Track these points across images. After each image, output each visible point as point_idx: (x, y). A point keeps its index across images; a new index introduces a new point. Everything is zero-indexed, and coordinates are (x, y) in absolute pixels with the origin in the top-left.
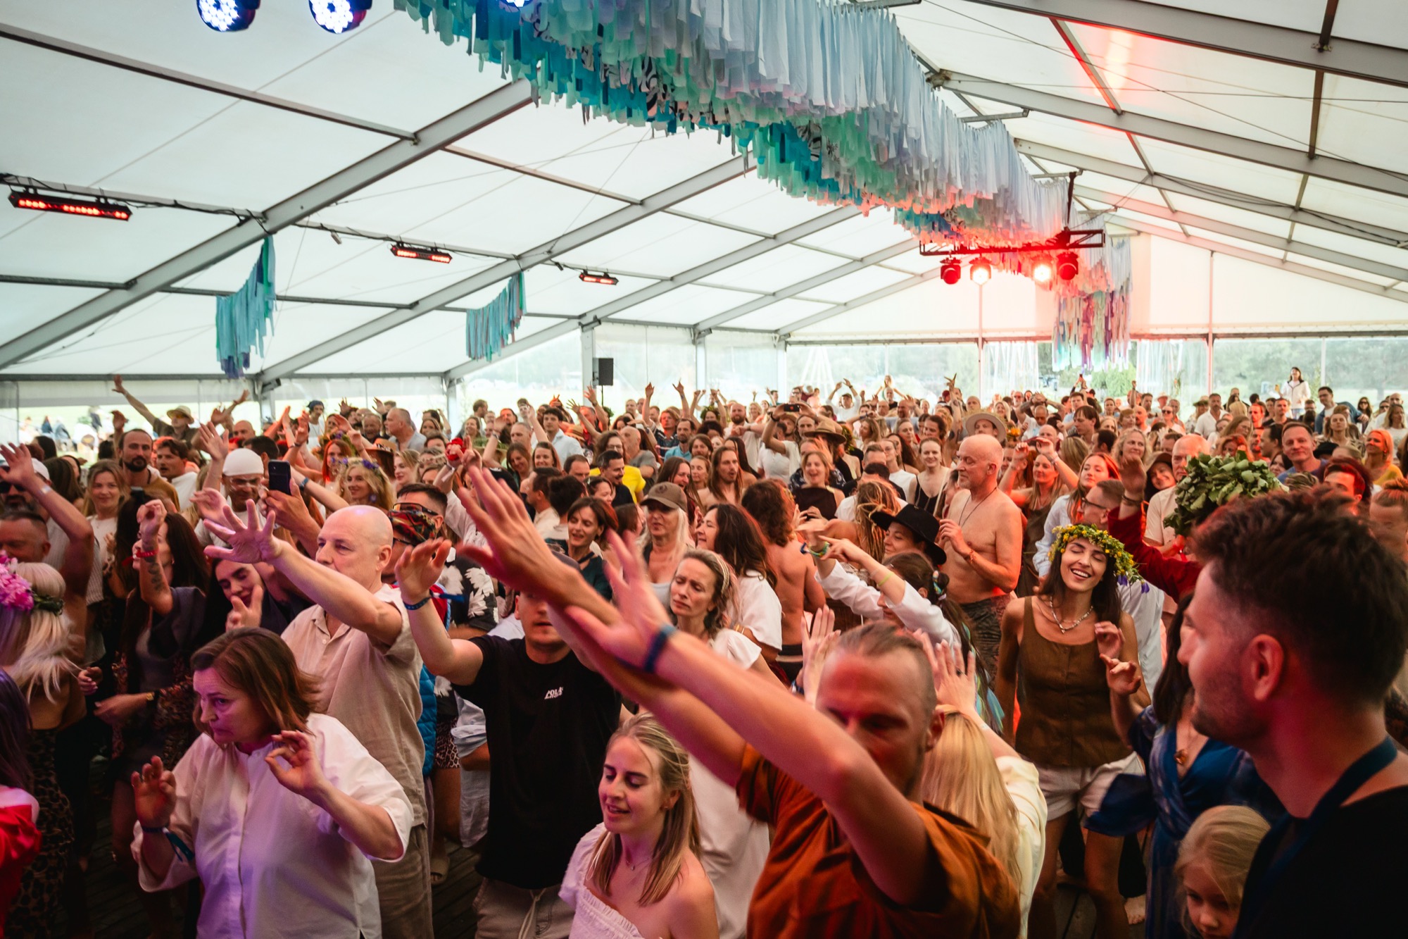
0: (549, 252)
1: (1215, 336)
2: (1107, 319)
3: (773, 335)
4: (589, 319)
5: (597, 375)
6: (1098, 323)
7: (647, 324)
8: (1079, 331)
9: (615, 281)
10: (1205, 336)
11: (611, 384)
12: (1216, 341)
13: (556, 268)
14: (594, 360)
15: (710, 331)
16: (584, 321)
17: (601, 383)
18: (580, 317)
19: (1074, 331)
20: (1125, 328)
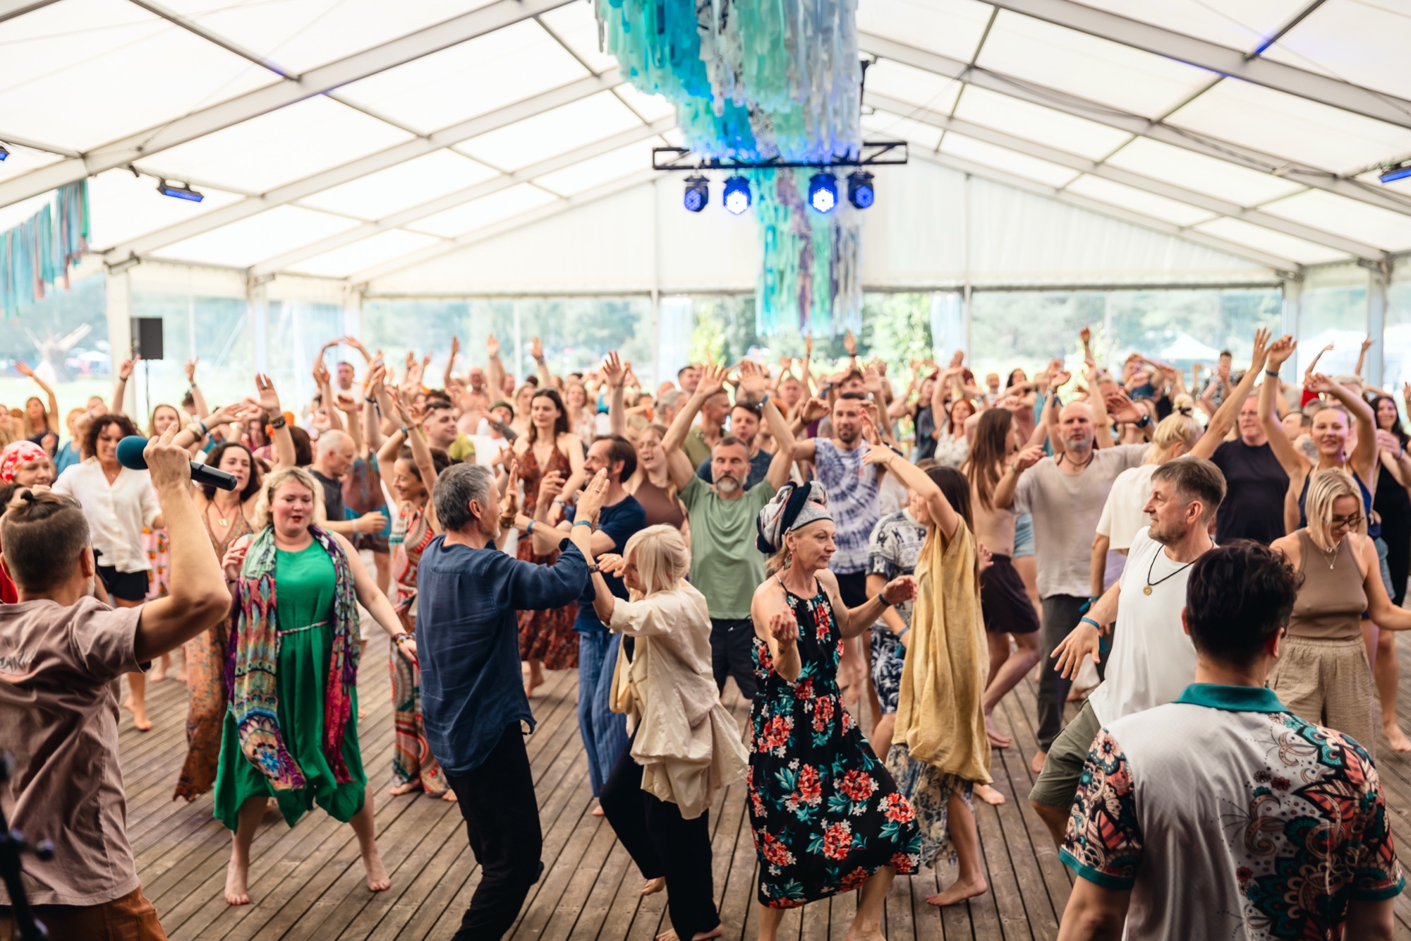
0: (140, 149)
1: (974, 289)
2: (831, 264)
3: (342, 284)
4: (122, 255)
5: (137, 343)
6: (819, 270)
7: (190, 265)
8: (793, 280)
9: (198, 197)
10: (961, 290)
11: (160, 357)
12: (976, 295)
13: (131, 174)
14: (132, 320)
15: (273, 276)
16: (112, 259)
17: (145, 356)
18: (106, 252)
19: (787, 281)
20: (855, 278)
